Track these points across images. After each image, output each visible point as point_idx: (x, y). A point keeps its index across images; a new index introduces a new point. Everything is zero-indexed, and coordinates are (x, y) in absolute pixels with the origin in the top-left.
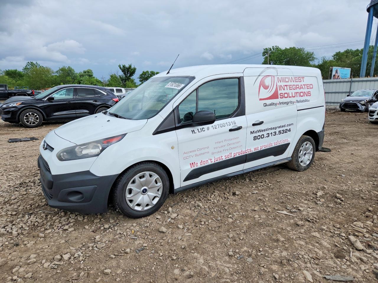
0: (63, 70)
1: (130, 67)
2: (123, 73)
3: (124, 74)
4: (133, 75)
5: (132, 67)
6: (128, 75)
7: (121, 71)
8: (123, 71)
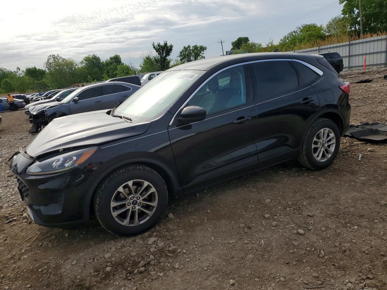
0: (87, 59)
1: (166, 44)
2: (157, 53)
3: (159, 54)
4: (170, 55)
5: (169, 44)
6: (164, 55)
7: (155, 51)
8: (157, 50)
